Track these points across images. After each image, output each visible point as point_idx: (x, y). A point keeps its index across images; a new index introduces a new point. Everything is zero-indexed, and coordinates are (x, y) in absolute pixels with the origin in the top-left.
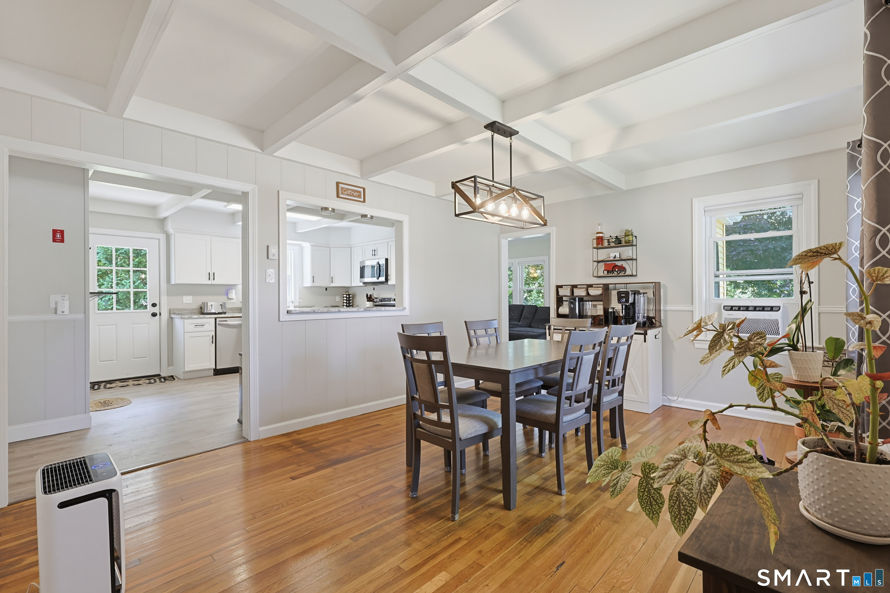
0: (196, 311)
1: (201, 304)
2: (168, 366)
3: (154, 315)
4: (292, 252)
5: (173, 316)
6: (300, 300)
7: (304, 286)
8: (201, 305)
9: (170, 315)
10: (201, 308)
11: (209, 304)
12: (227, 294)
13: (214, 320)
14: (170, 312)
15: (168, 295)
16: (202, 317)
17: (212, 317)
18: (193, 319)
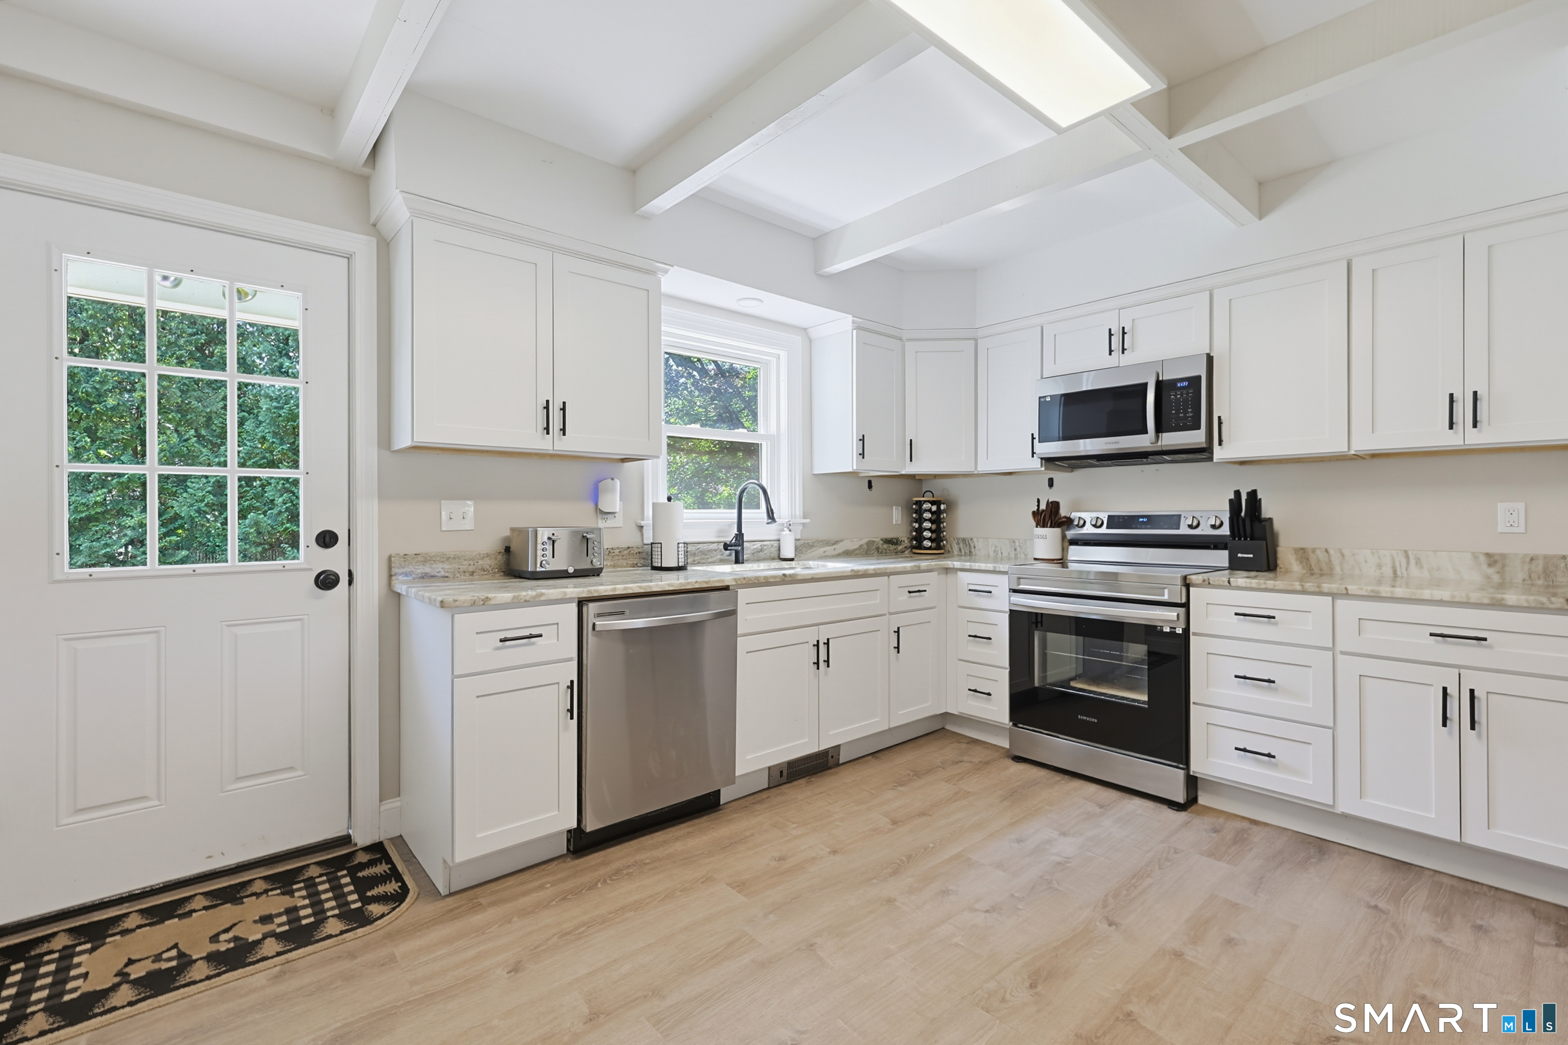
0: (487, 563)
1: (507, 533)
2: (380, 801)
3: (326, 581)
4: (783, 355)
5: (400, 588)
6: (807, 521)
7: (818, 470)
8: (507, 539)
9: (390, 584)
10: (508, 550)
11: (544, 534)
12: (595, 496)
13: (574, 607)
14: (390, 568)
15: (383, 495)
16: (527, 599)
17: (567, 597)
18: (483, 604)
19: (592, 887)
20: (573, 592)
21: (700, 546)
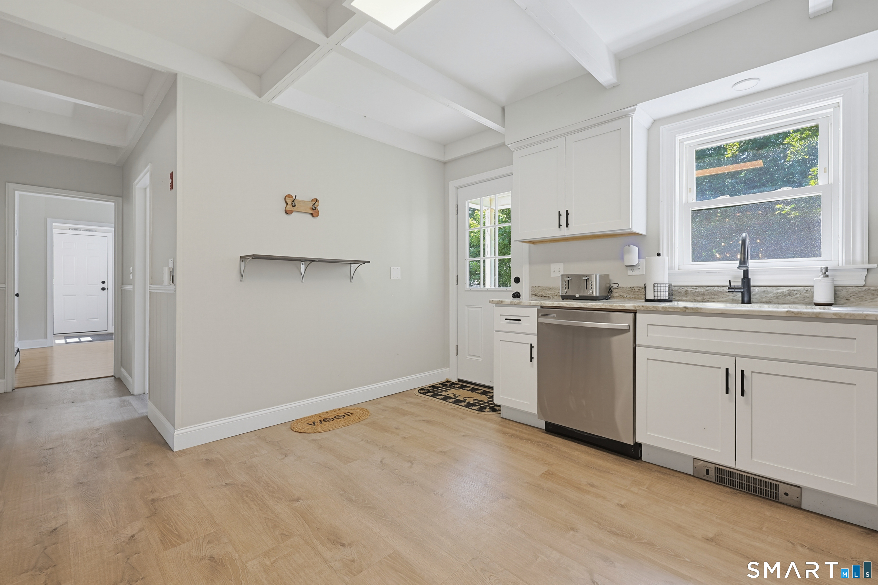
3: (516, 296)
9: (531, 298)
13: (536, 310)
14: (532, 292)
15: (531, 263)
16: (516, 303)
17: (531, 304)
18: (501, 304)
19: (522, 439)
20: (533, 303)
21: (708, 288)
